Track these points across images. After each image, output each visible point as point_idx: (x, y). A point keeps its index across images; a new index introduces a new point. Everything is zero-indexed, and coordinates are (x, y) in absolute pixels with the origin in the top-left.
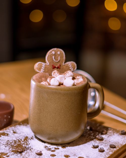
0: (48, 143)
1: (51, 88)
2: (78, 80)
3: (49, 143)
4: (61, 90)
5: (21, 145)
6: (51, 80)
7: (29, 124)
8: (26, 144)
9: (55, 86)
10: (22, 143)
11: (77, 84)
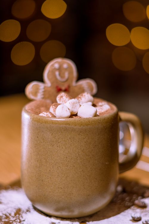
0: (55, 218)
1: (58, 121)
2: (101, 108)
3: (57, 217)
4: (75, 124)
5: (11, 223)
6: (55, 109)
7: (23, 187)
8: (19, 221)
9: (64, 118)
10: (12, 219)
11: (100, 114)
